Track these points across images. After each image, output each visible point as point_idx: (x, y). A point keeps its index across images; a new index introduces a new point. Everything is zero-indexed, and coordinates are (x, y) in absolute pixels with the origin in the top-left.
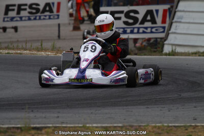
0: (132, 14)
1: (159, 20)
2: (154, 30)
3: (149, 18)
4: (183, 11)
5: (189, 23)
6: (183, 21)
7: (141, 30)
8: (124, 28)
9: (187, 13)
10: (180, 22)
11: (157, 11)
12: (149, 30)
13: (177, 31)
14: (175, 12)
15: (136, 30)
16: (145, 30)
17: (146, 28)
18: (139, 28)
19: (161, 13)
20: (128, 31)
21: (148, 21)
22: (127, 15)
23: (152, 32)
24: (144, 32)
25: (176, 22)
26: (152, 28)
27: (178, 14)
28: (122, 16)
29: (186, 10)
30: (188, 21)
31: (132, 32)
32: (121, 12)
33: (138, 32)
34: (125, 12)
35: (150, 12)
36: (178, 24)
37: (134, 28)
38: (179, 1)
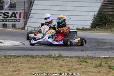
0: (6, 14)
1: (18, 16)
2: (15, 21)
3: (13, 16)
4: (34, 13)
5: (37, 18)
6: (33, 17)
7: (10, 20)
8: (3, 19)
9: (36, 14)
10: (32, 18)
11: (17, 13)
12: (13, 20)
13: (31, 21)
14: (30, 14)
15: (8, 20)
16: (12, 21)
17: (12, 20)
18: (9, 20)
19: (18, 14)
20: (5, 20)
21: (13, 17)
22: (4, 14)
23: (14, 21)
24: (11, 21)
25: (30, 18)
26: (15, 20)
27: (31, 15)
28: (2, 14)
29: (35, 13)
30: (36, 17)
31: (6, 21)
32: (2, 13)
33: (9, 21)
34: (3, 13)
35: (14, 13)
36: (31, 19)
37: (7, 20)
38: (31, 9)
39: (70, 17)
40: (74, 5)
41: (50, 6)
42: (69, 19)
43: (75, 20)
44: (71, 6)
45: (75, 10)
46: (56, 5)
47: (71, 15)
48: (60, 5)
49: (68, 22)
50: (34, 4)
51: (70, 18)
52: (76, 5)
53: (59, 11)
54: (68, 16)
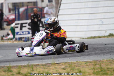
8: (28, 31)
28: (27, 25)
34: (28, 23)
38: (58, 15)
39: (102, 20)
40: (106, 5)
41: (79, 10)
42: (102, 24)
43: (108, 24)
44: (103, 7)
45: (108, 11)
46: (86, 7)
47: (104, 18)
48: (90, 7)
49: (101, 27)
50: (60, 8)
51: (103, 22)
52: (109, 5)
53: (89, 15)
54: (99, 20)
